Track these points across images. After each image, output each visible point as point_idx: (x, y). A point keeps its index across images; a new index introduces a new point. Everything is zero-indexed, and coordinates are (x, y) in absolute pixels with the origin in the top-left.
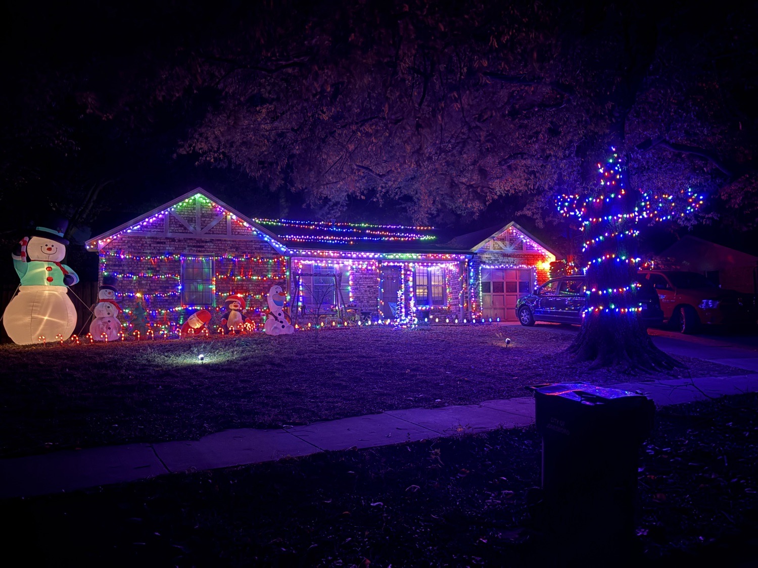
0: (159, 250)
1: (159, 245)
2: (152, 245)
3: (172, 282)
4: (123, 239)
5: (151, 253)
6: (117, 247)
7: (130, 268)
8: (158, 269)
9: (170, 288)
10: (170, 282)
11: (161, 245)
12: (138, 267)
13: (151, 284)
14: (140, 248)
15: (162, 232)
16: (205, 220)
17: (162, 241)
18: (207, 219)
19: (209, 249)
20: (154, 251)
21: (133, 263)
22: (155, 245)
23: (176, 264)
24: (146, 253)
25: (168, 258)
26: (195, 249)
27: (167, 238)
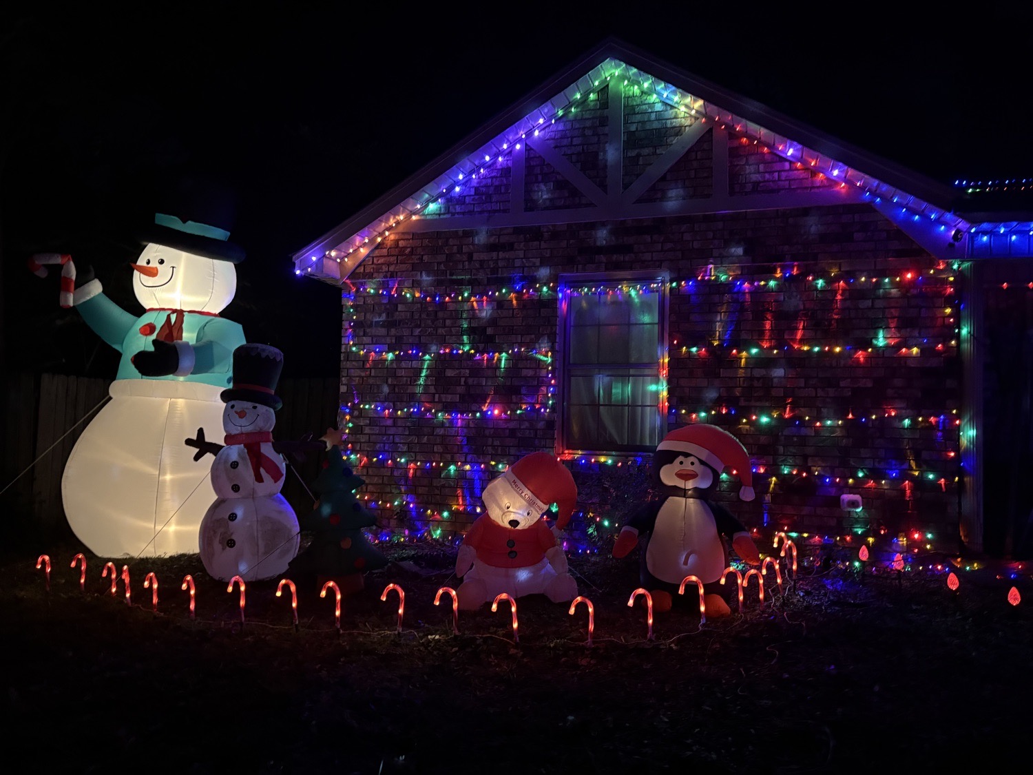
0: (495, 270)
1: (494, 255)
2: (475, 256)
3: (530, 373)
4: (401, 243)
5: (471, 283)
6: (385, 268)
7: (417, 332)
8: (489, 331)
9: (523, 391)
10: (525, 372)
11: (501, 255)
12: (436, 329)
13: (470, 381)
14: (442, 267)
15: (505, 211)
16: (639, 155)
18: (646, 151)
19: (648, 256)
20: (481, 276)
21: (424, 316)
22: (484, 256)
23: (544, 312)
24: (461, 283)
25: (519, 293)
26: (603, 258)
27: (517, 231)
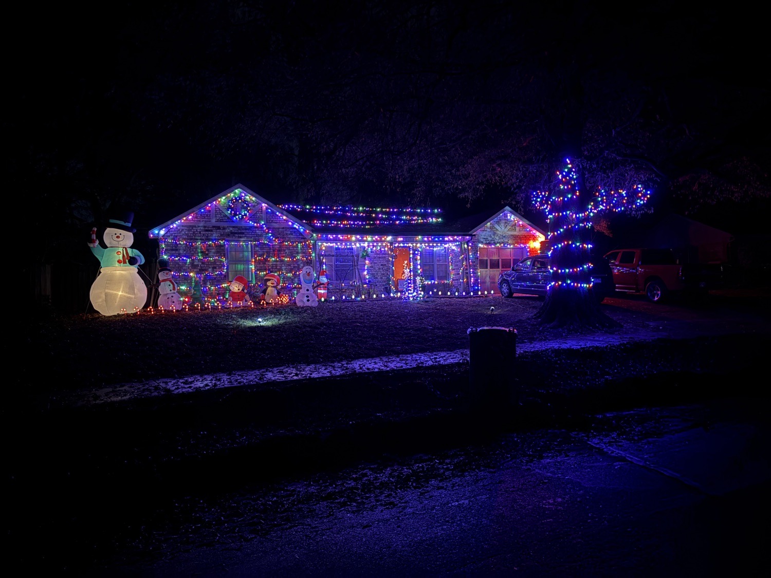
0: (207, 237)
1: (207, 232)
2: (201, 233)
3: (219, 263)
4: (178, 228)
5: (201, 239)
6: (174, 235)
7: (185, 252)
8: (207, 252)
9: (217, 268)
10: (217, 263)
11: (209, 233)
12: (191, 252)
13: (202, 266)
14: (192, 235)
15: (209, 221)
17: (209, 229)
19: (248, 236)
20: (203, 238)
21: (187, 248)
22: (204, 233)
23: (222, 248)
24: (197, 239)
25: (215, 243)
26: (237, 235)
27: (213, 227)
